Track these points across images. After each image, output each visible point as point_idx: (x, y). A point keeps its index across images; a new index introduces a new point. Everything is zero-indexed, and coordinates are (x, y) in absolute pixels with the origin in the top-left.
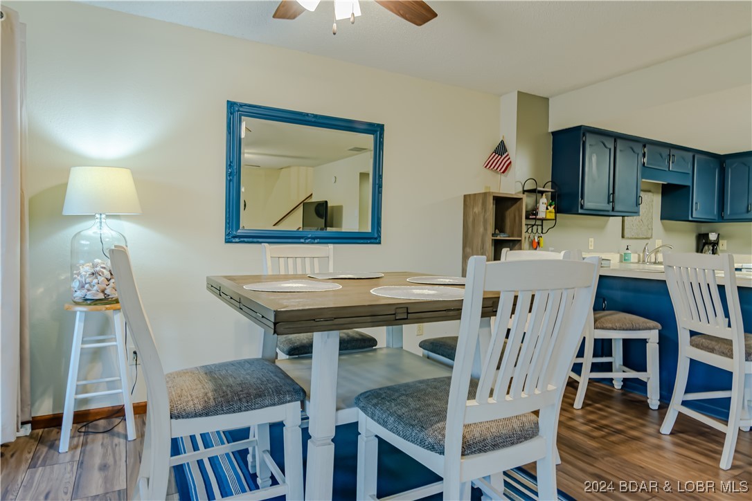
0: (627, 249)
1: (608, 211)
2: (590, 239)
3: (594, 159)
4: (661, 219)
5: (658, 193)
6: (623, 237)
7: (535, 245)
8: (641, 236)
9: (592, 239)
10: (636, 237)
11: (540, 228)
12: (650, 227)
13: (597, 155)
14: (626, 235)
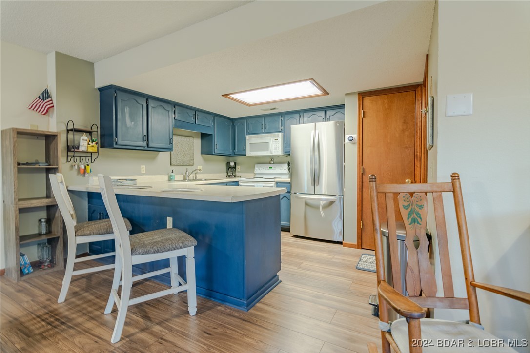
0: (172, 172)
1: (145, 147)
2: (142, 166)
3: (127, 110)
4: (201, 154)
5: (198, 138)
6: (171, 165)
7: (82, 172)
8: (185, 164)
9: (144, 166)
10: (182, 164)
11: (90, 158)
12: (192, 158)
13: (129, 108)
14: (173, 163)
